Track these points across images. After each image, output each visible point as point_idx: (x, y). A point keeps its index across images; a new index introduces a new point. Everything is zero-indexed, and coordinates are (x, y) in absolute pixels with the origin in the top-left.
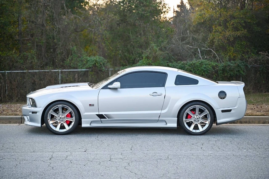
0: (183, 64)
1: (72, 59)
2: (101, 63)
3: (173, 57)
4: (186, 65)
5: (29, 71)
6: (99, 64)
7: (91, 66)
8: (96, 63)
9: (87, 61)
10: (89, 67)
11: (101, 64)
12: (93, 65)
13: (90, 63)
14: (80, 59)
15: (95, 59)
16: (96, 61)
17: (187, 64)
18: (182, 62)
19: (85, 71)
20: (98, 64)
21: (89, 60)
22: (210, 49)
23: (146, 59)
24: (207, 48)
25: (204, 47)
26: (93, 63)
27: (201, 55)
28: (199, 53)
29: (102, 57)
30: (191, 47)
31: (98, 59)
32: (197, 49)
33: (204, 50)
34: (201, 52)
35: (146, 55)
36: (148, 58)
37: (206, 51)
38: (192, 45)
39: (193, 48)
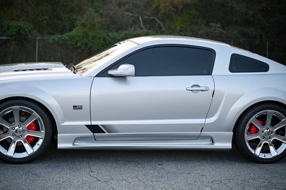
0: (125, 35)
2: (27, 30)
6: (24, 32)
7: (14, 33)
8: (19, 30)
9: (9, 27)
10: (11, 34)
11: (26, 32)
12: (16, 32)
13: (13, 30)
15: (19, 24)
16: (20, 27)
18: (124, 32)
19: (6, 39)
20: (22, 31)
21: (11, 26)
22: (155, 18)
23: (82, 27)
24: (150, 17)
25: (146, 15)
26: (17, 30)
27: (144, 25)
28: (140, 22)
29: (28, 23)
30: (131, 14)
31: (22, 25)
32: (138, 17)
33: (147, 19)
34: (143, 21)
35: (82, 22)
36: (83, 25)
37: (149, 19)
38: (133, 13)
39: (133, 16)
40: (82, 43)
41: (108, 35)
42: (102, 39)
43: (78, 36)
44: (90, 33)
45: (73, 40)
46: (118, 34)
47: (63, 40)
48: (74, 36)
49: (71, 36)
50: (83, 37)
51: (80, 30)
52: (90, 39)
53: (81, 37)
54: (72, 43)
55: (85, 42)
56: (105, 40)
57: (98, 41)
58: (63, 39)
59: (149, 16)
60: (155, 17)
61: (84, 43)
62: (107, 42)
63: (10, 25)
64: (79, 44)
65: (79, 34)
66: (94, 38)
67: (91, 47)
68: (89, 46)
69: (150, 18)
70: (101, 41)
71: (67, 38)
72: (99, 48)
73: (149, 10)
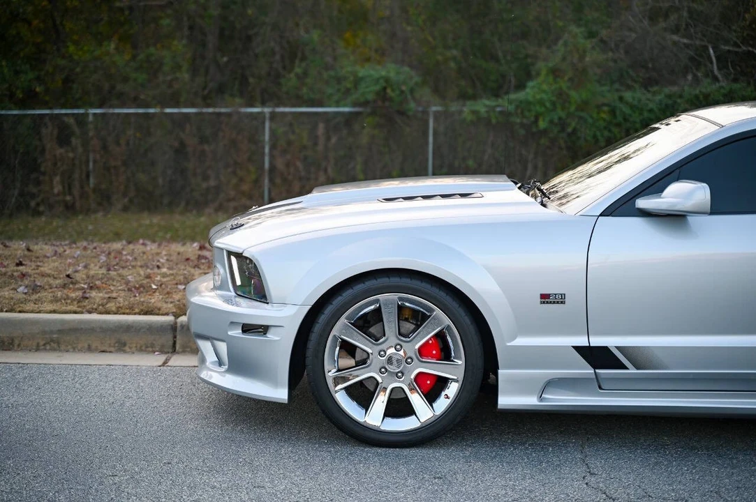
0: (669, 96)
1: (305, 74)
2: (404, 88)
4: (679, 101)
5: (168, 110)
6: (398, 92)
7: (370, 97)
8: (385, 89)
9: (357, 81)
10: (362, 100)
11: (402, 92)
12: (378, 93)
13: (367, 87)
14: (332, 73)
15: (384, 73)
16: (387, 80)
17: (681, 96)
18: (667, 90)
19: (350, 113)
20: (393, 90)
21: (362, 79)
22: (751, 49)
23: (551, 79)
24: (740, 47)
25: (727, 42)
26: (378, 88)
27: (719, 69)
28: (711, 62)
29: (406, 69)
30: (685, 41)
31: (392, 75)
32: (706, 48)
33: (729, 51)
34: (718, 58)
35: (550, 65)
36: (555, 73)
37: (736, 53)
38: (690, 37)
39: (691, 45)
40: (551, 122)
41: (621, 99)
42: (606, 109)
43: (541, 102)
44: (573, 94)
45: (527, 114)
46: (649, 96)
47: (501, 112)
48: (528, 103)
49: (521, 102)
50: (554, 104)
51: (545, 87)
52: (573, 109)
53: (548, 105)
54: (525, 121)
55: (560, 119)
56: (613, 112)
57: (595, 115)
58: (498, 109)
59: (736, 45)
60: (752, 46)
61: (556, 121)
62: (620, 119)
63: (360, 75)
64: (542, 124)
65: (544, 96)
66: (583, 107)
67: (575, 130)
68: (570, 130)
69: (736, 49)
70: (604, 116)
71: (511, 108)
72: (598, 134)
73: (734, 28)
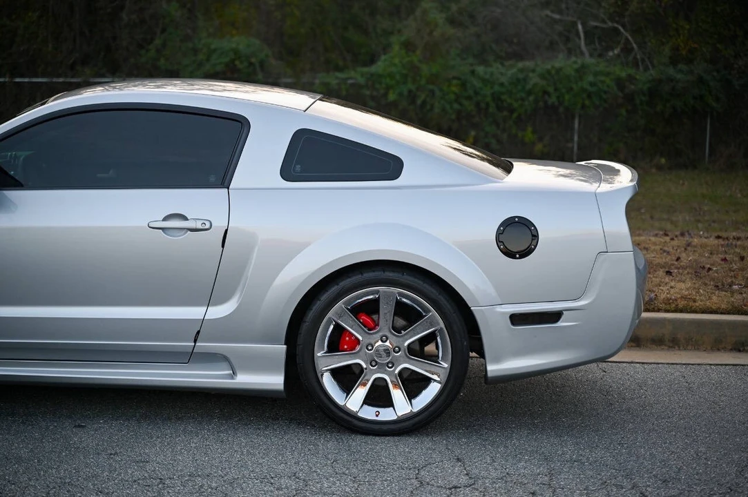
0: (521, 70)
1: (164, 45)
2: (253, 60)
3: (494, 46)
4: (531, 75)
5: (18, 80)
6: (246, 64)
7: (219, 68)
8: (234, 60)
9: (210, 53)
11: (251, 64)
12: (228, 65)
13: (218, 59)
14: (190, 45)
15: (234, 45)
16: (236, 52)
17: (533, 71)
18: (520, 65)
20: (241, 62)
21: (214, 51)
22: (616, 25)
23: (403, 52)
24: (605, 23)
25: (596, 18)
26: (226, 60)
27: (586, 44)
28: (580, 38)
29: (257, 42)
30: (557, 16)
31: (241, 47)
32: (574, 24)
33: (596, 27)
34: (586, 33)
35: (403, 39)
36: (408, 46)
37: (603, 29)
38: (560, 12)
39: (560, 20)
40: (401, 94)
41: (473, 72)
42: (455, 82)
43: (391, 76)
44: (425, 69)
45: (377, 86)
46: (503, 70)
47: (352, 85)
48: (380, 76)
49: (372, 75)
50: (405, 76)
51: (397, 61)
52: (423, 82)
53: (398, 77)
54: (375, 93)
55: (410, 91)
56: (463, 85)
57: (445, 88)
58: (350, 81)
59: (603, 21)
60: (617, 22)
61: (406, 93)
62: (471, 92)
63: (213, 47)
64: (392, 97)
65: (394, 69)
66: (433, 79)
67: (424, 102)
68: (419, 102)
69: (604, 26)
70: (454, 89)
71: (361, 81)
72: (448, 107)
73: (603, 4)
